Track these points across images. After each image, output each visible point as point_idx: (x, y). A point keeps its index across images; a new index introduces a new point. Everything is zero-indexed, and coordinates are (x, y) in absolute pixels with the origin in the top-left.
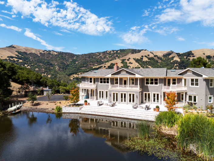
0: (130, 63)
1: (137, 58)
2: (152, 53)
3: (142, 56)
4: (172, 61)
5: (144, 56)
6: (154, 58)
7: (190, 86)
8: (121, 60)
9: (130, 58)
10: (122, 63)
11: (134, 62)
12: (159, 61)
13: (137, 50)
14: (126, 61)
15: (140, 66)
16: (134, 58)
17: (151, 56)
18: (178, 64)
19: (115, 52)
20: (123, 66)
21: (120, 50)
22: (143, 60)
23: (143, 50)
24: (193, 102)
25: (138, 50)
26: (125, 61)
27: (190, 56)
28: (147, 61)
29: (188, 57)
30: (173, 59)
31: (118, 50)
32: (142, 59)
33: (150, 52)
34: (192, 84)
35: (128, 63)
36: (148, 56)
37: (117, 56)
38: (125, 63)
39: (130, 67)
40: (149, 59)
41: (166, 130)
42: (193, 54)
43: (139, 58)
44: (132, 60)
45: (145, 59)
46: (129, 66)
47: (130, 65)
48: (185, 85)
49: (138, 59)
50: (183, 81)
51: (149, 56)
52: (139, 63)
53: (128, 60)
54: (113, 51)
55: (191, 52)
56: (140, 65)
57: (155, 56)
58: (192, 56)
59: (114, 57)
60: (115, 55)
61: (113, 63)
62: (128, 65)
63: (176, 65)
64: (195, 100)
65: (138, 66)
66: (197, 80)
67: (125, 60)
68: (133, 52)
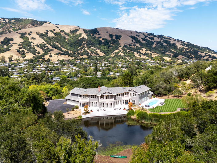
0: (32, 38)
1: (41, 32)
2: (58, 27)
3: (47, 31)
4: (80, 38)
5: (49, 31)
6: (60, 34)
7: (133, 96)
8: (19, 34)
9: (31, 32)
10: (21, 37)
11: (37, 37)
12: (66, 38)
13: (38, 21)
14: (27, 35)
15: (45, 43)
16: (37, 32)
17: (57, 31)
18: (86, 42)
19: (7, 20)
20: (23, 41)
21: (15, 19)
22: (49, 36)
23: (46, 22)
24: (134, 103)
25: (40, 22)
26: (25, 36)
27: (96, 34)
28: (53, 36)
29: (94, 35)
30: (81, 36)
31: (12, 19)
32: (47, 33)
33: (56, 26)
34: (134, 95)
35: (30, 38)
36: (53, 31)
37: (11, 27)
38: (26, 38)
39: (34, 43)
40: (55, 34)
41: (133, 117)
42: (98, 32)
43: (44, 33)
44: (34, 35)
45: (51, 35)
46: (32, 42)
47: (32, 40)
48: (130, 95)
49: (42, 34)
50: (130, 93)
51: (55, 31)
52: (43, 39)
53: (30, 34)
54: (4, 19)
55: (96, 29)
56: (46, 41)
57: (62, 31)
58: (97, 33)
59: (7, 28)
60: (8, 25)
61: (8, 37)
62: (30, 41)
63: (84, 42)
64: (135, 102)
65: (43, 42)
66: (135, 94)
67: (25, 34)
68: (33, 23)
